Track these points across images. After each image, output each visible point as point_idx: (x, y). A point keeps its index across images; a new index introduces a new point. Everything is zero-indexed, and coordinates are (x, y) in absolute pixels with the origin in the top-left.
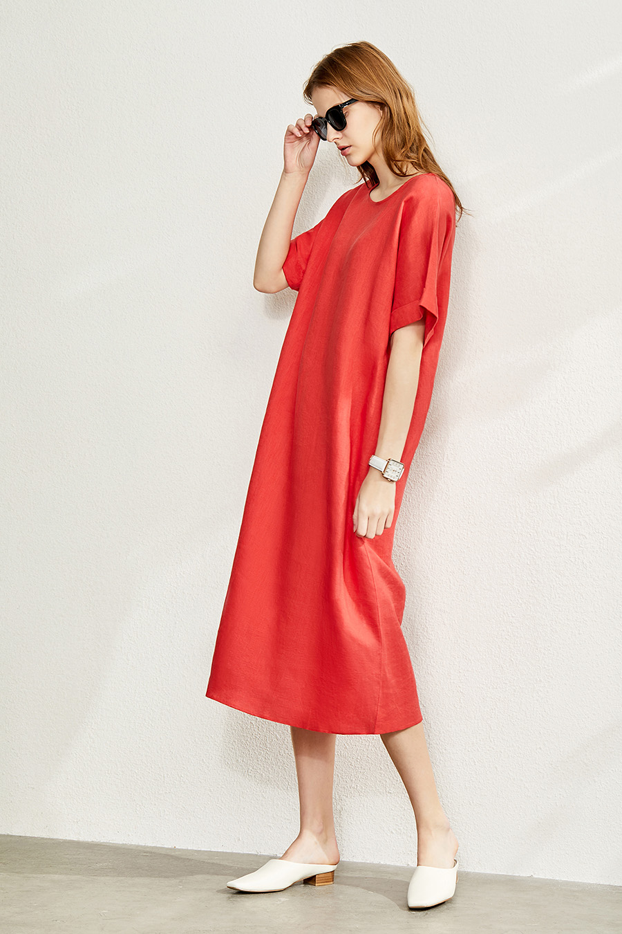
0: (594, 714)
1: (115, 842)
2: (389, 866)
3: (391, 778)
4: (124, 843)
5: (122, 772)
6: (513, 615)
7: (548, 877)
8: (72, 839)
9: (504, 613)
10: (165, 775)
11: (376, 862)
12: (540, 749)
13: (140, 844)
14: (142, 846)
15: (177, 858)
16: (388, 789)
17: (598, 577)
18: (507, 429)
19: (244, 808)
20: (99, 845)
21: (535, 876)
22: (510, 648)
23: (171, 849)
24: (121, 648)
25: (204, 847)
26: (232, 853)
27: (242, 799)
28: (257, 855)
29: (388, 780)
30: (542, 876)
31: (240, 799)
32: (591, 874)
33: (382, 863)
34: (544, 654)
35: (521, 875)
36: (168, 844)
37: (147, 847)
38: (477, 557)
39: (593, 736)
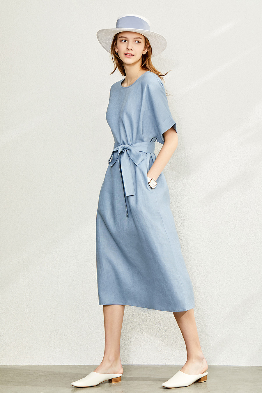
0: (239, 295)
1: (44, 364)
2: (158, 365)
3: (157, 329)
4: (48, 364)
8: (26, 365)
9: (200, 256)
11: (153, 364)
12: (218, 311)
13: (55, 364)
16: (156, 334)
17: (236, 239)
24: (39, 284)
26: (93, 365)
27: (96, 342)
29: (156, 330)
31: (95, 342)
32: (243, 362)
33: (156, 364)
35: (214, 365)
39: (239, 305)
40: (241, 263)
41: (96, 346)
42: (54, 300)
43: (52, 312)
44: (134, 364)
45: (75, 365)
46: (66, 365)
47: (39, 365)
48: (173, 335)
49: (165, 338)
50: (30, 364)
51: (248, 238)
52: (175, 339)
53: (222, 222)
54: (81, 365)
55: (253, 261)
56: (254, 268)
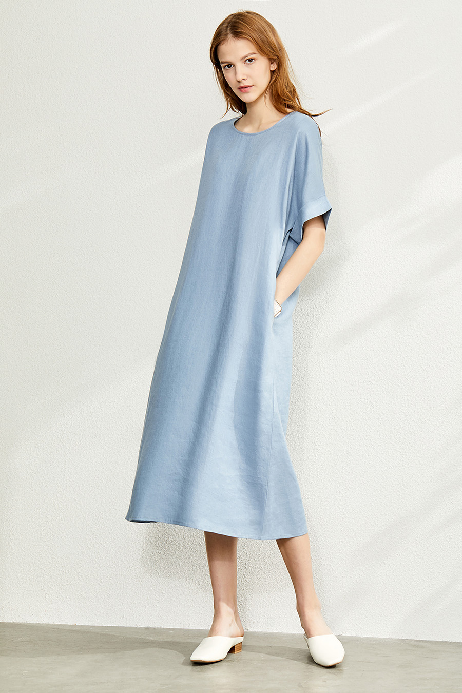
0: (381, 515)
1: (30, 622)
4: (38, 622)
5: (34, 570)
7: (354, 635)
10: (67, 572)
12: (342, 542)
14: (51, 624)
15: (77, 632)
17: (382, 413)
18: (314, 307)
19: (127, 594)
20: (19, 624)
21: (343, 635)
23: (72, 626)
24: (27, 478)
25: (97, 624)
26: (118, 627)
30: (349, 635)
36: (70, 623)
37: (55, 625)
38: (292, 402)
39: (381, 531)
40: (389, 456)
42: (56, 509)
43: (49, 530)
44: (192, 628)
45: (86, 625)
46: (68, 624)
47: (21, 622)
48: (263, 580)
49: (248, 584)
50: (6, 621)
51: (404, 412)
52: (266, 586)
53: (359, 383)
54: (96, 625)
55: (410, 453)
56: (412, 465)
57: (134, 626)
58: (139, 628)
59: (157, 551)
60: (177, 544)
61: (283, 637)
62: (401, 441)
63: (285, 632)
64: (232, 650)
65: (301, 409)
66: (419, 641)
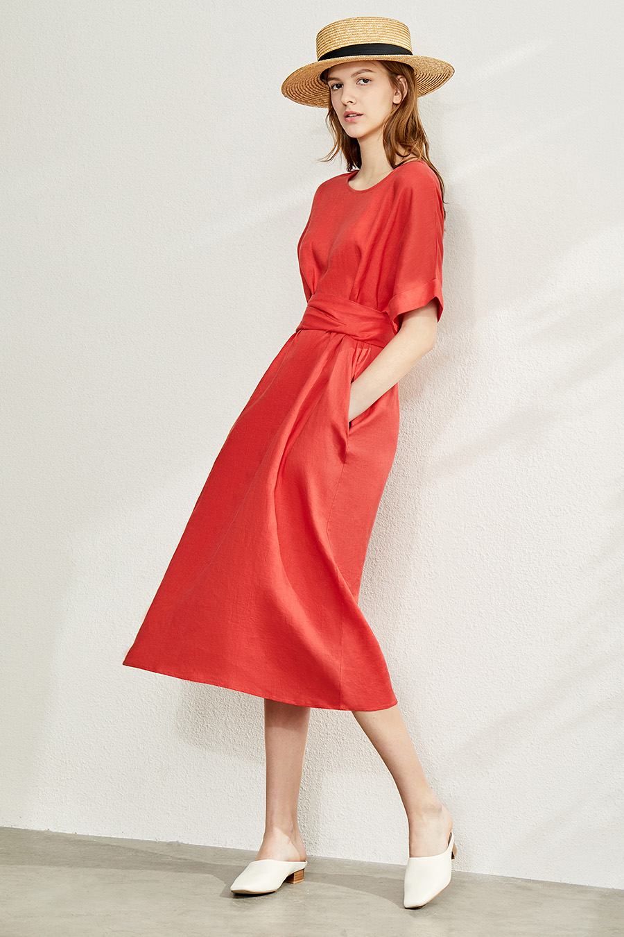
0: (486, 707)
4: (27, 828)
6: (410, 608)
9: (401, 606)
10: (67, 762)
22: (405, 641)
28: (155, 842)
34: (437, 647)
38: (376, 549)
39: (485, 729)
40: (502, 628)
41: (142, 797)
45: (90, 834)
46: (67, 832)
51: (523, 570)
52: (327, 795)
54: (103, 836)
56: (531, 642)
57: (153, 840)
58: (159, 843)
59: (186, 740)
60: (215, 732)
61: (346, 865)
62: (518, 608)
63: (352, 858)
64: (290, 879)
65: (388, 559)
66: (529, 881)
